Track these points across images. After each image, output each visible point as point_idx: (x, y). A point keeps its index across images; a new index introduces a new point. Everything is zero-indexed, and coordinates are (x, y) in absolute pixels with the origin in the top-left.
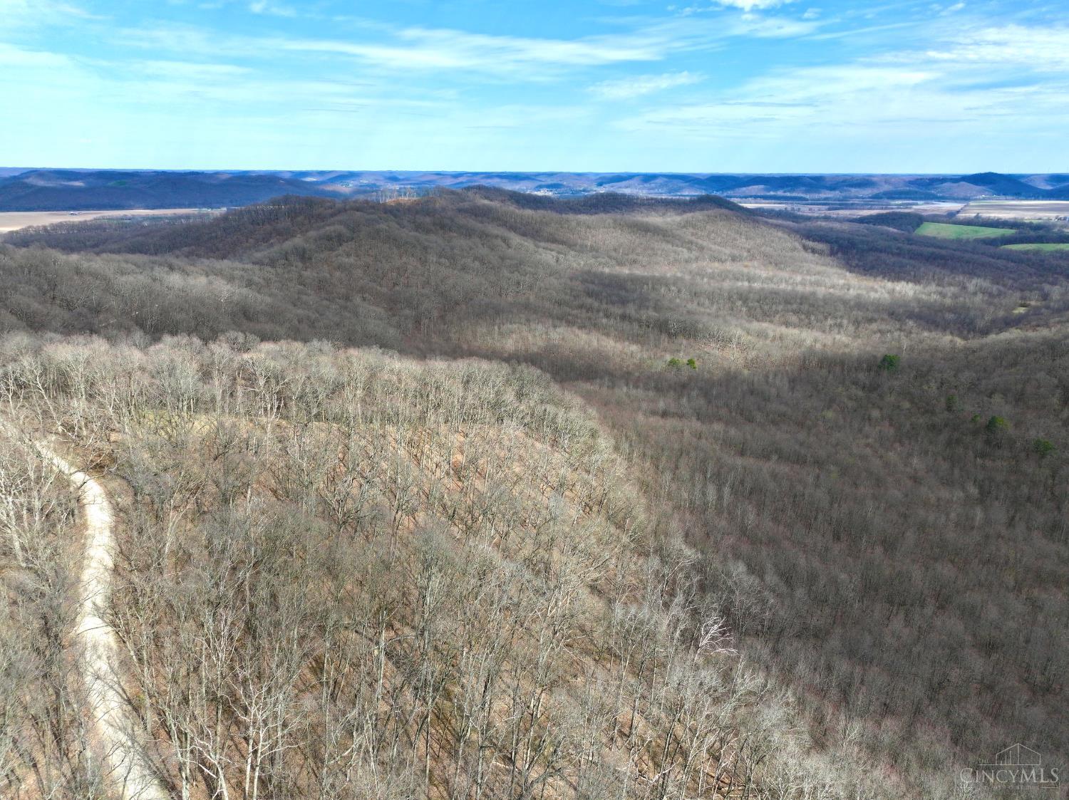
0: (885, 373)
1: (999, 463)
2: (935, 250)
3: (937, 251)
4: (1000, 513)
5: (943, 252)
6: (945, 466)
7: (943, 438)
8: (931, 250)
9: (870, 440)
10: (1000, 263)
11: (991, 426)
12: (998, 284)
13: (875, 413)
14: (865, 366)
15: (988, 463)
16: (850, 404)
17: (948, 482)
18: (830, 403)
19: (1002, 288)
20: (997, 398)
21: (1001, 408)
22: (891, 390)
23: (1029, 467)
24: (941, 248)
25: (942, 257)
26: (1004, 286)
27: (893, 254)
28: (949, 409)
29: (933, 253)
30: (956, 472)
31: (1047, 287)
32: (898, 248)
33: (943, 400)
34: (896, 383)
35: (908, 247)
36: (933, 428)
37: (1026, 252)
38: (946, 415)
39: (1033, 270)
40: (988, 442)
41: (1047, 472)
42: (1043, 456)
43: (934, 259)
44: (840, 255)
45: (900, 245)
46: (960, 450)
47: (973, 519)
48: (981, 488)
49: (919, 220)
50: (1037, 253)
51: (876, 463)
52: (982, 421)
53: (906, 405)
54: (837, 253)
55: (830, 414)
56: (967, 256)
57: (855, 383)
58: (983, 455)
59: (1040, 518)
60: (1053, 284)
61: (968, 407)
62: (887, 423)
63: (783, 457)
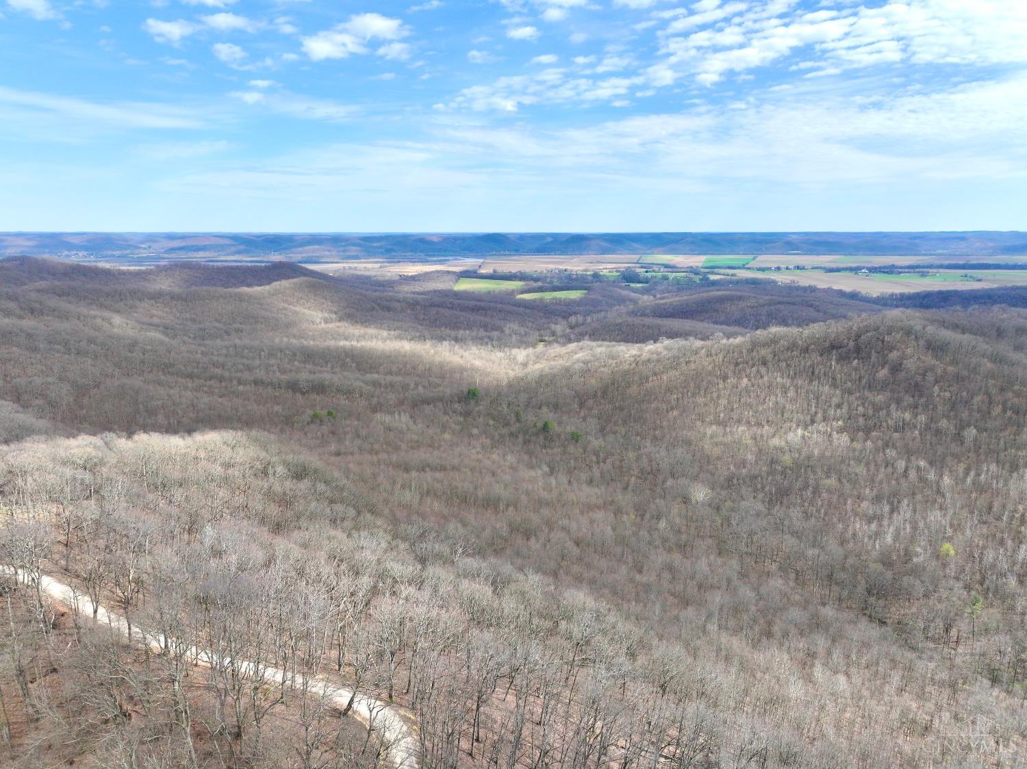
0: (472, 402)
1: (556, 450)
2: (476, 303)
3: (478, 304)
4: (563, 479)
5: (482, 304)
6: (526, 457)
7: (520, 439)
8: (473, 303)
9: (478, 449)
10: (521, 309)
11: (545, 428)
12: (523, 326)
13: (475, 431)
14: (456, 399)
15: (550, 451)
16: (458, 428)
17: (532, 467)
18: (444, 428)
19: (527, 330)
20: (545, 409)
21: (547, 415)
22: (479, 413)
23: (571, 449)
24: (480, 301)
25: (483, 309)
26: (527, 327)
27: (449, 308)
28: (518, 420)
29: (476, 306)
30: (534, 460)
31: (553, 326)
32: (451, 303)
33: (513, 415)
34: (481, 407)
35: (458, 301)
36: (511, 435)
37: (534, 301)
38: (518, 425)
39: (542, 314)
40: (546, 439)
41: (581, 450)
42: (577, 441)
43: (478, 310)
45: (451, 300)
46: (532, 446)
47: (551, 484)
48: (549, 466)
49: (456, 276)
50: (541, 300)
51: (488, 463)
52: (540, 425)
53: (491, 422)
55: (447, 436)
56: (499, 306)
57: (454, 412)
58: (545, 447)
59: (584, 477)
60: (556, 324)
61: (530, 417)
62: (484, 436)
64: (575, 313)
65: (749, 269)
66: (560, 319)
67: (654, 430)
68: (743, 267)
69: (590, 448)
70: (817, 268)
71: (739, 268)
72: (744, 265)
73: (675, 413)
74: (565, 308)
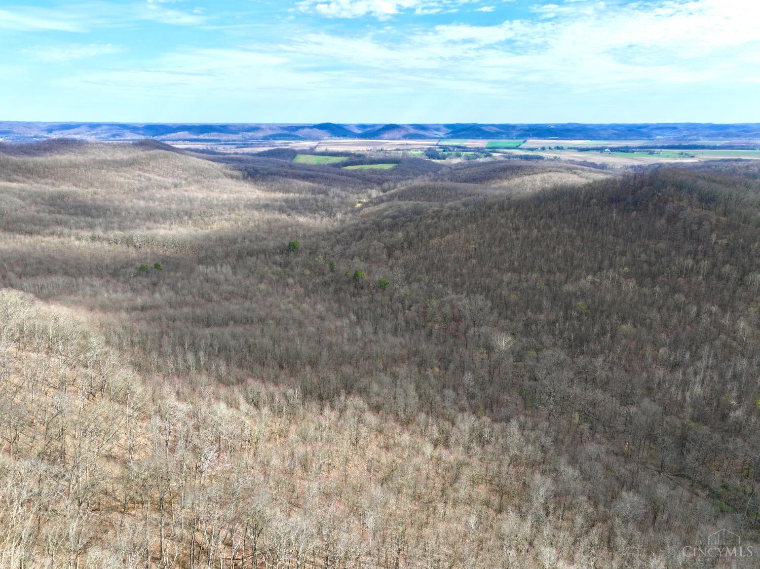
0: (292, 254)
1: (364, 298)
3: (308, 172)
4: (369, 328)
5: (312, 173)
6: (336, 306)
7: (332, 289)
8: (304, 172)
9: (291, 299)
10: (344, 178)
11: (356, 277)
12: (344, 190)
13: (291, 281)
14: (278, 251)
15: (358, 299)
16: (275, 277)
17: (339, 316)
18: (262, 278)
19: (347, 193)
20: (356, 260)
21: (359, 265)
22: (297, 264)
23: (379, 297)
24: (310, 170)
25: (312, 177)
26: (348, 191)
28: (332, 270)
29: (306, 174)
30: (343, 308)
31: (369, 191)
32: (285, 172)
33: (327, 265)
34: (299, 259)
35: (291, 171)
36: (326, 284)
37: (356, 171)
38: (331, 274)
39: (360, 181)
40: (356, 287)
41: (388, 298)
42: (384, 289)
43: (308, 178)
44: (249, 178)
45: (286, 170)
46: (342, 295)
47: (356, 334)
48: (357, 315)
49: (294, 153)
50: (361, 170)
51: (297, 312)
52: (351, 274)
53: (308, 272)
54: (248, 177)
55: (262, 287)
56: (326, 174)
57: (275, 263)
58: (354, 295)
59: (389, 325)
60: (372, 188)
61: (342, 267)
62: (298, 286)
63: (237, 321)
64: (388, 181)
65: (521, 149)
66: (375, 185)
67: (455, 277)
68: (517, 148)
69: (396, 296)
70: (571, 148)
71: (514, 148)
72: (517, 146)
73: (474, 261)
74: (379, 176)
